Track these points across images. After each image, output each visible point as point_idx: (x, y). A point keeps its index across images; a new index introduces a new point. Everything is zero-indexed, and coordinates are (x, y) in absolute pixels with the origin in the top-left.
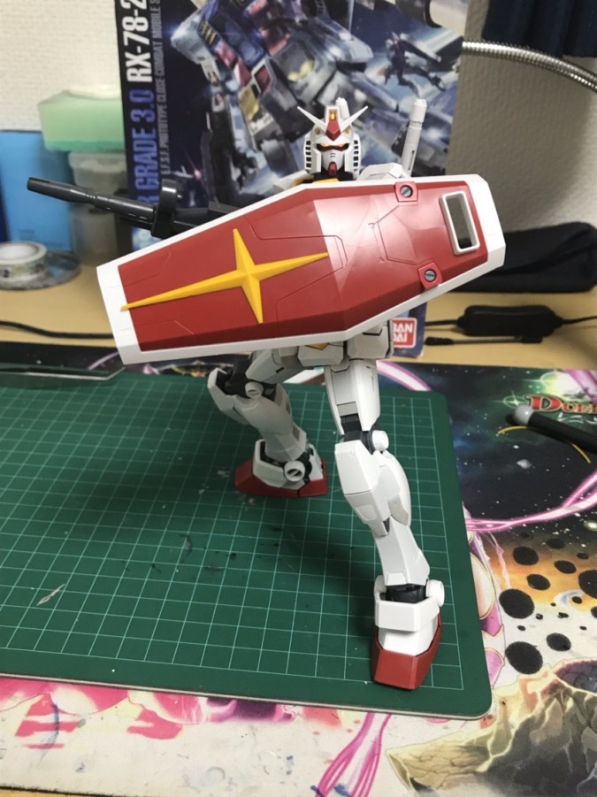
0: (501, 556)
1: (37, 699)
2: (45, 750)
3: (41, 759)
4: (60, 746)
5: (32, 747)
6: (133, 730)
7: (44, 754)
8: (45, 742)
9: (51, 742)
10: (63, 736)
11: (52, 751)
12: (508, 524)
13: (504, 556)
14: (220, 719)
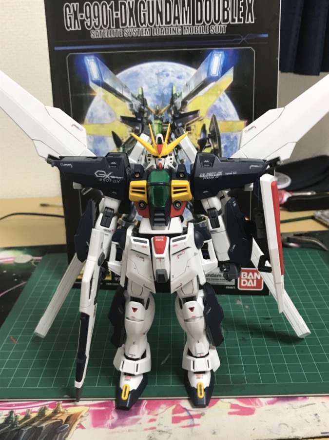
1: (174, 407)
2: (192, 427)
3: (192, 431)
4: (198, 425)
5: (184, 427)
6: (230, 413)
7: (192, 429)
8: (189, 424)
9: (192, 424)
10: (196, 421)
11: (195, 428)
14: (272, 403)
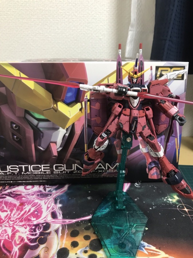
0: (66, 234)
12: (74, 221)
13: (67, 234)
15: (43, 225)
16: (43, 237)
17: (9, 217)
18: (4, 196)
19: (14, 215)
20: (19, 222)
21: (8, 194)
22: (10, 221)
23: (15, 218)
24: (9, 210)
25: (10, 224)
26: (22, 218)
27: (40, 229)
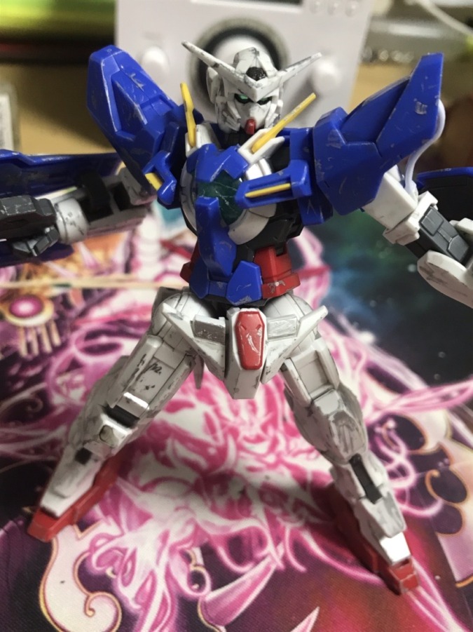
15: (389, 430)
16: (435, 473)
17: (223, 426)
18: (104, 340)
19: (236, 413)
20: (288, 441)
21: (114, 328)
22: (247, 445)
23: (252, 424)
24: (192, 398)
25: (264, 456)
26: (284, 420)
27: (394, 447)
